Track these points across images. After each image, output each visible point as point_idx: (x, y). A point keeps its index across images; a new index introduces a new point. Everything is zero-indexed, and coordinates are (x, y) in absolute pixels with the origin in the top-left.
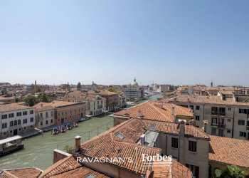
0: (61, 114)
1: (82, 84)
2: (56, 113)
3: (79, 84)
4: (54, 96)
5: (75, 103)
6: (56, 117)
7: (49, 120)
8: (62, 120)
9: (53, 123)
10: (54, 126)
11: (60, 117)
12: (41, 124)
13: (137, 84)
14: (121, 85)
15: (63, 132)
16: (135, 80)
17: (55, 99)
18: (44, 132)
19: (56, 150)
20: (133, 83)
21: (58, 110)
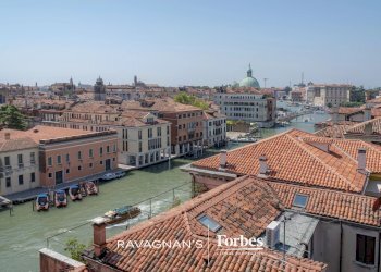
0: (55, 161)
1: (106, 83)
2: (42, 156)
3: (100, 83)
4: (35, 113)
5: (89, 132)
6: (43, 168)
7: (26, 173)
8: (59, 174)
9: (36, 184)
10: (38, 189)
11: (53, 168)
12: (8, 185)
13: (256, 83)
14: (212, 86)
15: (61, 206)
16: (250, 73)
17: (40, 122)
18: (15, 203)
19: (45, 251)
20: (244, 81)
21: (49, 150)
